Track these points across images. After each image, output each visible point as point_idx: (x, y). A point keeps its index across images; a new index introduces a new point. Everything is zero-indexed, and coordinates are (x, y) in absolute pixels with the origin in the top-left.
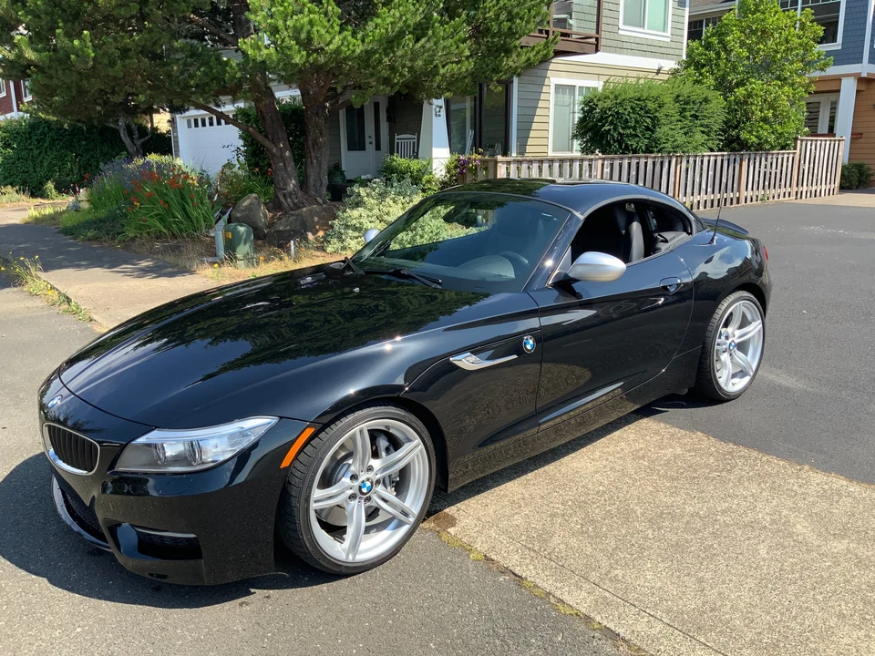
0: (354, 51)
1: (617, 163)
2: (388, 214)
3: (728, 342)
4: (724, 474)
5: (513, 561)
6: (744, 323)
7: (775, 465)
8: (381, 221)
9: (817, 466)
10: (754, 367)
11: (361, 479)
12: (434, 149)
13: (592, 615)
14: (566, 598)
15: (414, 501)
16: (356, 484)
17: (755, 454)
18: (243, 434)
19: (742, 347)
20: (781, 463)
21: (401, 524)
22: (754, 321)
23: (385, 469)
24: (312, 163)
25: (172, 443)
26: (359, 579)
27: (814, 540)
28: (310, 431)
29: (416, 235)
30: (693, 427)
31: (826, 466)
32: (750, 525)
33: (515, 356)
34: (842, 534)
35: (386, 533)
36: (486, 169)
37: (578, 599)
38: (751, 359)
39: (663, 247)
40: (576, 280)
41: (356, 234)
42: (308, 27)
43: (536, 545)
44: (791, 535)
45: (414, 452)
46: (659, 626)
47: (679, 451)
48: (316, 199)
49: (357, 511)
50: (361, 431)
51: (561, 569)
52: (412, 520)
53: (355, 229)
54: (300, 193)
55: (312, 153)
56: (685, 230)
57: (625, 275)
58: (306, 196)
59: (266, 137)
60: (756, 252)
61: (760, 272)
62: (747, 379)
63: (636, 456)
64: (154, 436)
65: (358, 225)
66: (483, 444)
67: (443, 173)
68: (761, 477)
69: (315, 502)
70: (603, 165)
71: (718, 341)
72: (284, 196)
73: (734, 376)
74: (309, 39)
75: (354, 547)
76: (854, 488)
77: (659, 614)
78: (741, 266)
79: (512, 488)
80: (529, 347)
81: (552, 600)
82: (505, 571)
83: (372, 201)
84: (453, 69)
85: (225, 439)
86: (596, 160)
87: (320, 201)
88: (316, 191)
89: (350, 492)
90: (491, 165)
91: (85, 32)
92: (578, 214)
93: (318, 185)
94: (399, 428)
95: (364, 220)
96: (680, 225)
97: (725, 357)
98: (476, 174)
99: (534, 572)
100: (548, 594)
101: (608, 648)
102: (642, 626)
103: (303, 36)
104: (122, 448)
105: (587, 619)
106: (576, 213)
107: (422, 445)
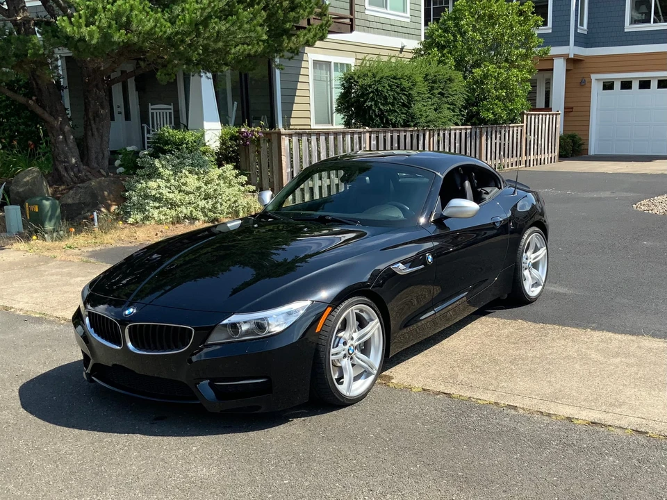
0: (165, 32)
2: (185, 184)
3: (528, 262)
4: (543, 338)
5: (442, 388)
6: (536, 249)
7: (571, 331)
8: (180, 191)
9: (594, 329)
10: (544, 280)
11: (348, 345)
13: (499, 402)
14: (480, 398)
15: (375, 358)
16: (347, 347)
17: (557, 327)
18: (289, 314)
19: (535, 265)
20: (574, 329)
21: (369, 374)
22: (542, 247)
23: (359, 339)
24: (93, 135)
25: (245, 322)
27: (602, 359)
28: (329, 309)
29: (216, 203)
30: (515, 318)
31: (599, 328)
32: (566, 357)
33: (423, 266)
34: (617, 355)
35: (360, 381)
36: (269, 141)
37: (488, 397)
38: (541, 274)
39: (487, 197)
40: (446, 218)
41: (157, 205)
42: (128, 12)
43: (453, 379)
44: (590, 359)
45: (374, 328)
46: (536, 401)
47: (511, 330)
48: (99, 172)
49: (347, 365)
50: (352, 311)
51: (471, 387)
52: (375, 372)
53: (155, 199)
54: (83, 167)
55: (93, 126)
56: (497, 186)
57: (478, 212)
59: (44, 108)
60: (538, 200)
61: (542, 214)
62: (540, 288)
63: (487, 335)
64: (234, 318)
65: (158, 195)
66: (406, 326)
68: (565, 337)
69: (333, 355)
70: (370, 138)
71: (523, 261)
72: (66, 168)
73: (533, 286)
74: (129, 22)
75: (349, 387)
76: (618, 336)
77: (533, 397)
78: (530, 210)
80: (430, 261)
81: (473, 400)
82: (439, 393)
83: (168, 172)
84: (245, 50)
85: (282, 316)
87: (104, 173)
88: (98, 164)
89: (344, 352)
90: (274, 138)
93: (100, 156)
94: (369, 312)
95: (165, 191)
96: (493, 183)
97: (526, 273)
98: (258, 145)
99: (456, 391)
100: (470, 398)
101: (513, 412)
102: (527, 401)
103: (124, 19)
104: (210, 330)
105: (496, 404)
106: (439, 174)
107: (379, 324)
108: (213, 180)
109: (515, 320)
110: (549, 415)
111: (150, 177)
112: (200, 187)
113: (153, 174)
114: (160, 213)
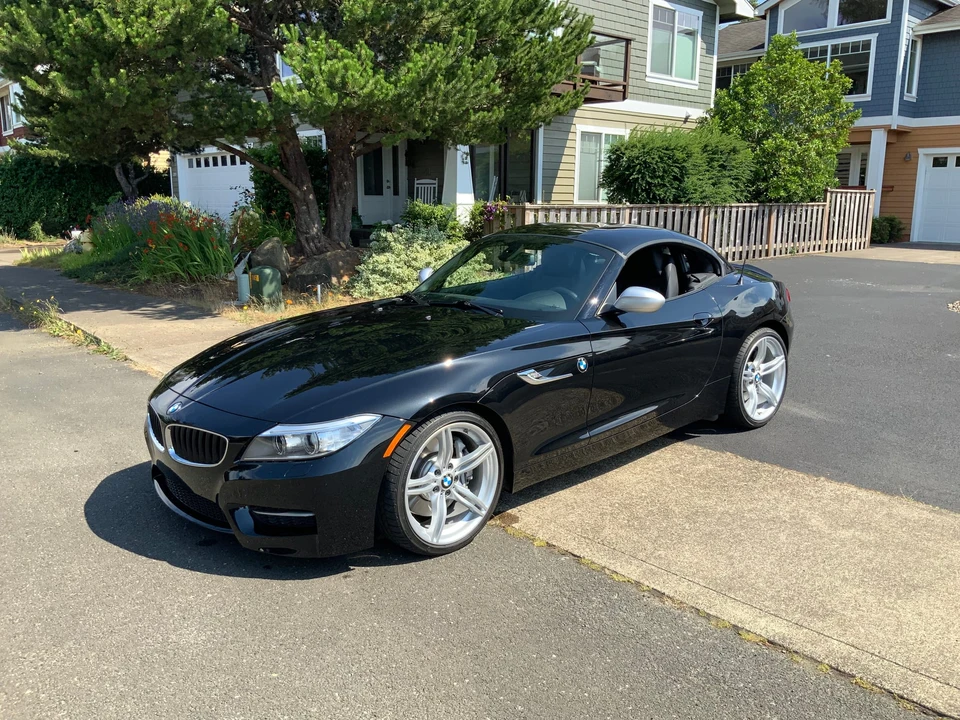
0: (387, 95)
1: (644, 213)
2: (415, 259)
3: (754, 374)
4: (750, 483)
5: (572, 546)
6: (768, 358)
7: (796, 476)
8: (409, 267)
9: (830, 478)
10: (778, 398)
11: (444, 474)
12: (458, 195)
13: (641, 581)
14: (619, 570)
15: (486, 496)
16: (440, 478)
17: (778, 469)
18: (352, 428)
19: (767, 379)
20: (801, 475)
21: (475, 515)
22: (778, 356)
23: (463, 466)
24: (336, 206)
25: (292, 436)
26: (442, 559)
27: (825, 529)
28: (407, 428)
30: (724, 448)
31: (840, 476)
32: (773, 520)
33: (571, 375)
34: (851, 525)
35: (461, 523)
36: (514, 216)
37: (630, 571)
38: (775, 392)
39: (696, 286)
40: (622, 312)
41: (384, 279)
42: (342, 72)
43: (592, 535)
44: (807, 527)
45: (487, 454)
46: (697, 588)
47: (710, 466)
48: (339, 244)
49: (439, 501)
50: (446, 431)
51: (613, 551)
52: (484, 513)
53: (382, 274)
54: (323, 238)
55: (336, 197)
56: (715, 272)
57: (664, 307)
58: (329, 241)
60: (780, 295)
61: (783, 312)
62: (771, 410)
63: (673, 471)
64: (277, 430)
65: (385, 270)
66: (538, 453)
67: (468, 219)
68: (782, 486)
69: (409, 489)
70: (631, 214)
71: (744, 372)
72: (307, 239)
73: (759, 406)
74: (344, 84)
75: (438, 530)
76: (863, 493)
77: (696, 580)
78: (766, 306)
79: (566, 495)
80: (582, 367)
81: (607, 572)
82: (566, 553)
83: (400, 246)
84: (484, 117)
85: (338, 432)
86: (624, 209)
87: (344, 246)
88: (339, 235)
89: (435, 485)
90: (518, 213)
91: (122, 71)
92: (621, 254)
93: (342, 228)
94: (475, 431)
95: (393, 266)
96: (710, 267)
97: (751, 388)
98: (503, 221)
99: (590, 553)
100: (604, 568)
101: (656, 603)
102: (683, 587)
103: (338, 80)
104: (248, 441)
105: (638, 584)
107: (493, 448)
108: (444, 255)
109: (721, 451)
110: (708, 617)
111: (383, 250)
112: (430, 263)
113: (385, 248)
114: (386, 288)
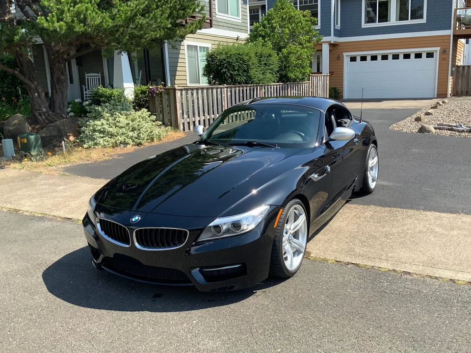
0: (108, 25)
2: (119, 122)
4: (395, 218)
5: (348, 260)
6: (373, 158)
8: (116, 126)
9: (424, 210)
10: (377, 177)
11: (289, 233)
12: (124, 83)
13: (395, 269)
14: (380, 266)
15: (303, 242)
16: (288, 235)
17: (399, 209)
19: (372, 168)
20: (412, 211)
21: (301, 252)
22: (376, 156)
23: (294, 229)
24: (57, 92)
25: (225, 224)
28: (281, 210)
29: (140, 133)
33: (326, 174)
36: (168, 94)
37: (385, 265)
38: (375, 174)
41: (102, 135)
42: (84, 12)
45: (303, 220)
46: (421, 267)
47: (371, 213)
48: (62, 115)
49: (289, 248)
50: (292, 210)
51: (369, 258)
52: (304, 250)
53: (100, 132)
54: (51, 113)
55: (57, 86)
56: (350, 118)
58: (54, 113)
59: (25, 76)
62: (375, 182)
64: (217, 221)
65: (102, 130)
67: (133, 96)
69: (283, 243)
70: (227, 90)
72: (40, 114)
73: (372, 182)
74: (85, 18)
75: (291, 263)
77: (417, 264)
80: (329, 170)
81: (376, 268)
82: (348, 264)
83: (107, 115)
86: (224, 88)
87: (64, 116)
88: (61, 110)
90: (171, 92)
93: (62, 106)
95: (106, 127)
98: (161, 97)
99: (360, 261)
100: (373, 267)
101: (409, 277)
102: (414, 268)
103: (82, 16)
104: (201, 231)
105: (394, 271)
106: (322, 111)
107: (305, 217)
108: (136, 118)
109: (368, 205)
110: (436, 278)
111: (95, 118)
112: (129, 124)
113: (98, 116)
114: (104, 140)
